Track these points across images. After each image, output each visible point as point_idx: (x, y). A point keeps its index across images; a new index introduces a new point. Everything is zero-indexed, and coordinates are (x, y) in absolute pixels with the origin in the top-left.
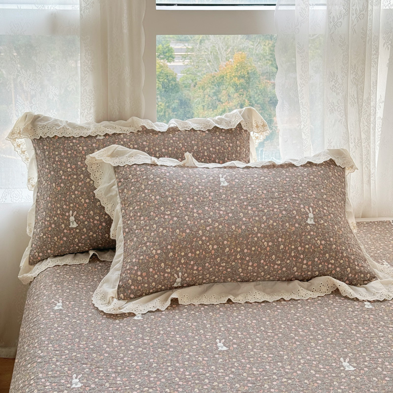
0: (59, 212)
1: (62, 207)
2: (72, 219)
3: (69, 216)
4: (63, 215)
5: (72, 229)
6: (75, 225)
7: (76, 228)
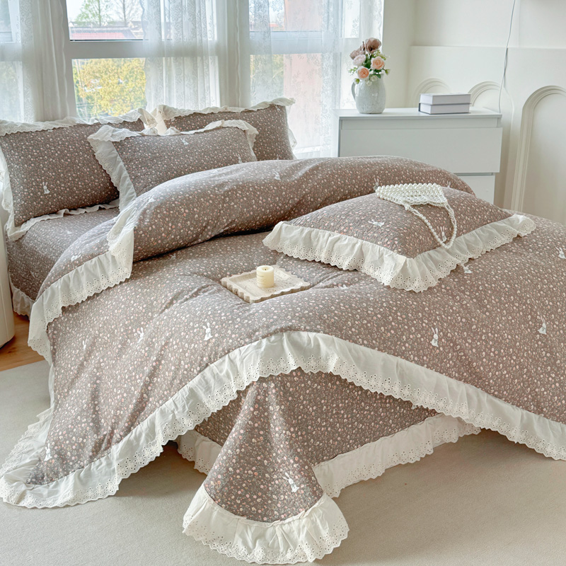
0: (34, 184)
1: (36, 180)
2: (45, 187)
3: (43, 186)
4: (37, 185)
5: (46, 195)
6: (48, 192)
7: (49, 194)
